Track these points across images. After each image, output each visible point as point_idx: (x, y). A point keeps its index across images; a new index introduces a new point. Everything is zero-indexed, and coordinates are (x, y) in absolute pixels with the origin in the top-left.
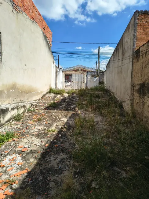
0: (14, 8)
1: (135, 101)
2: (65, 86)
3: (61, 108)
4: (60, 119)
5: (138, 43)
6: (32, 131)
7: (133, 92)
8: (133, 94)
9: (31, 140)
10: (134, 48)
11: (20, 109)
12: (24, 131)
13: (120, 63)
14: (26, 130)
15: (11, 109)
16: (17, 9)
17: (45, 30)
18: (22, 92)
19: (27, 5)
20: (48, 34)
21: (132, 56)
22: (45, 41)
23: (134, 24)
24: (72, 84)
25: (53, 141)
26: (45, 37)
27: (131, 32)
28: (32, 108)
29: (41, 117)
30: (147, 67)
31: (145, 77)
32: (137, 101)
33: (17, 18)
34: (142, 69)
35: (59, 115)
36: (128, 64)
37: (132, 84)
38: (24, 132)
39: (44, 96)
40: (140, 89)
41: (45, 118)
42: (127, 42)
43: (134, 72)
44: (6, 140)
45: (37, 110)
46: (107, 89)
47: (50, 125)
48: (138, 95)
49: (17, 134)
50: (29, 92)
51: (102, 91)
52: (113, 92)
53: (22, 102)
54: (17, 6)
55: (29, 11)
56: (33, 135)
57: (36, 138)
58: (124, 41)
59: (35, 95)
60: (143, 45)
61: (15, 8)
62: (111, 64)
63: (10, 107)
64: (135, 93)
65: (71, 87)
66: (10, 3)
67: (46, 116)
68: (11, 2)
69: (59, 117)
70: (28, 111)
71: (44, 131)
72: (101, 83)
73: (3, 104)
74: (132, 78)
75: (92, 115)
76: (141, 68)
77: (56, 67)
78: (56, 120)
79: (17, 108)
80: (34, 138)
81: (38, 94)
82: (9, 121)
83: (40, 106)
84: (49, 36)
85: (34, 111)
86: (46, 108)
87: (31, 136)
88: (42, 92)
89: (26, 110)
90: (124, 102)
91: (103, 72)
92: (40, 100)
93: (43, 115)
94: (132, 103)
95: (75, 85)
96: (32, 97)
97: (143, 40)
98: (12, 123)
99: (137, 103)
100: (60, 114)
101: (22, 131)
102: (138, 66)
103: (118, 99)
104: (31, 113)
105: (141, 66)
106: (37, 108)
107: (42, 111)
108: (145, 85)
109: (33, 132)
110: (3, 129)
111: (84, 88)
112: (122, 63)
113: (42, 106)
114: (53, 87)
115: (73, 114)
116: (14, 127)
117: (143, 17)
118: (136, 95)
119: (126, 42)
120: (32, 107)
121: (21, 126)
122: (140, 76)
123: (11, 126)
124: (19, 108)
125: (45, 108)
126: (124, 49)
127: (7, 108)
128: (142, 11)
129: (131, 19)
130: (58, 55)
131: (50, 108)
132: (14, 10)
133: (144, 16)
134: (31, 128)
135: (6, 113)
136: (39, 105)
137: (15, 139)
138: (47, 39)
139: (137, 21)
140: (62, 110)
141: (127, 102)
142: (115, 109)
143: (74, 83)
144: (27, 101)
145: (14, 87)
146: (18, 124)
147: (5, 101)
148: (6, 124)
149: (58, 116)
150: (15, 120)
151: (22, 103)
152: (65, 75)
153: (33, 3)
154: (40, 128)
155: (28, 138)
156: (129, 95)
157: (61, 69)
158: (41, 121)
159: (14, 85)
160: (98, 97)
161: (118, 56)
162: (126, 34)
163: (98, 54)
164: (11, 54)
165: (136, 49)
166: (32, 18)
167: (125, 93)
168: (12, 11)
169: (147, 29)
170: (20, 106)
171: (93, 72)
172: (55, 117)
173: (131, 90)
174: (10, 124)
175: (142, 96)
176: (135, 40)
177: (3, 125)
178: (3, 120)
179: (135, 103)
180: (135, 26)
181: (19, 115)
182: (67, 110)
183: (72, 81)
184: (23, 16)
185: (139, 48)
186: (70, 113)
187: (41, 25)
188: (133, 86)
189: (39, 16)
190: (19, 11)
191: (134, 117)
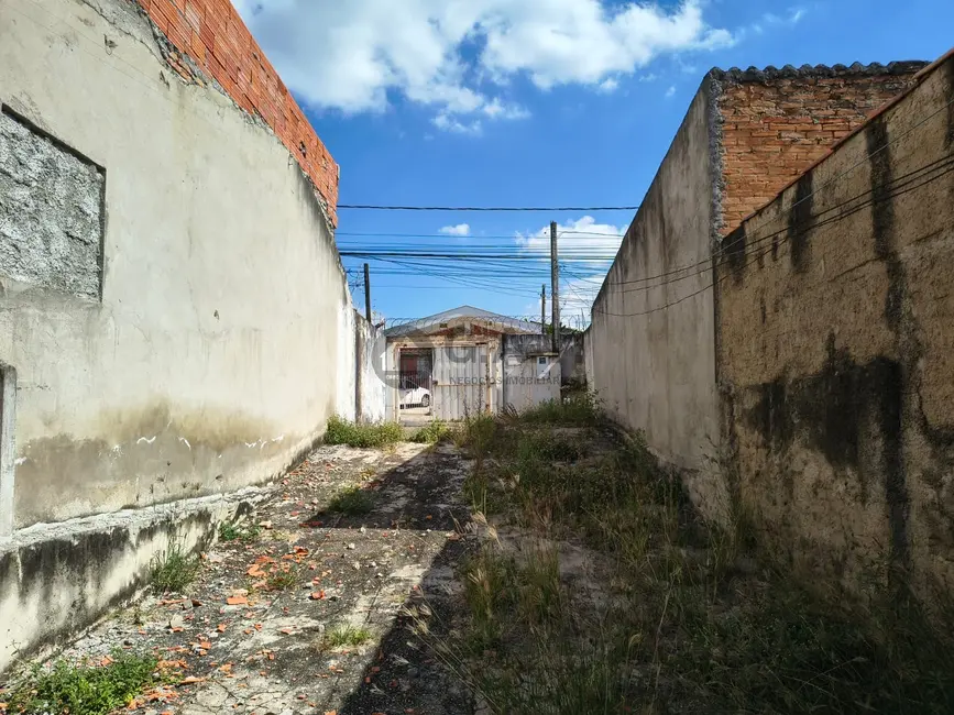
0: (167, 65)
1: (743, 468)
2: (402, 407)
3: (389, 514)
4: (386, 574)
5: (734, 205)
6: (247, 644)
7: (732, 425)
8: (733, 436)
9: (244, 692)
10: (716, 224)
11: (184, 529)
12: (204, 645)
13: (657, 295)
14: (216, 639)
15: (138, 531)
16: (180, 69)
17: (304, 155)
18: (195, 444)
19: (226, 50)
20: (318, 176)
21: (709, 265)
22: (305, 205)
23: (708, 124)
24: (437, 398)
25: (359, 690)
26: (309, 186)
27: (698, 159)
28: (242, 526)
29: (292, 569)
30: (784, 307)
31: (782, 353)
32: (754, 467)
33: (182, 106)
34: (764, 317)
35: (382, 553)
36: (693, 297)
37: (724, 388)
38: (203, 652)
39: (302, 457)
40: (763, 407)
41: (309, 574)
42: (679, 201)
43: (727, 332)
44: (110, 701)
45: (267, 533)
46: (604, 416)
47: (338, 608)
48: (757, 437)
49: (171, 663)
50: (230, 443)
51: (579, 426)
52: (635, 426)
53: (191, 497)
54: (184, 56)
55: (234, 77)
56: (253, 665)
57: (271, 678)
58: (665, 198)
59: (257, 455)
60: (759, 212)
61: (174, 64)
62: (614, 299)
63: (134, 522)
64: (739, 428)
65: (427, 410)
66: (151, 44)
67: (318, 560)
68: (156, 37)
69: (383, 561)
70: (222, 539)
71: (308, 639)
72: (572, 385)
73: (98, 509)
74: (718, 359)
75: (545, 545)
76: (759, 314)
77: (357, 317)
78: (369, 577)
79: (169, 527)
80: (259, 682)
81: (273, 448)
82: (125, 594)
83: (282, 511)
84: (325, 179)
85: (252, 539)
86: (314, 518)
87: (246, 673)
88: (290, 441)
89: (210, 535)
90: (694, 472)
91: (579, 337)
92: (279, 479)
93: (301, 557)
94: (732, 479)
95: (448, 400)
96: (243, 464)
97: (754, 191)
98: (145, 606)
99: (757, 474)
100: (386, 547)
101: (196, 646)
102: (742, 302)
103: (663, 460)
104: (237, 547)
105: (758, 305)
106: (269, 524)
107: (294, 538)
108: (787, 391)
109: (252, 651)
110: (95, 639)
111: (493, 410)
112: (666, 293)
113: (294, 507)
114: (346, 413)
115: (450, 544)
116: (151, 624)
117: (742, 94)
118: (748, 437)
119: (677, 202)
120: (242, 518)
121: (187, 620)
122: (757, 351)
123: (137, 623)
124: (180, 525)
125: (307, 517)
126: (671, 230)
127: (118, 529)
128: (735, 71)
129: (692, 106)
130: (366, 265)
131: (337, 517)
132: (167, 73)
133: (748, 92)
134: (240, 629)
135: (115, 552)
136: (278, 505)
137: (161, 692)
138: (316, 194)
139: (720, 111)
140: (394, 528)
141: (707, 475)
142: (652, 510)
143: (447, 389)
144: (218, 486)
145: (155, 421)
146: (173, 612)
147: (107, 493)
148: (112, 611)
149: (373, 557)
150: (158, 590)
151: (195, 500)
152: (398, 356)
153: (252, 44)
154: (287, 624)
155: (228, 682)
156: (716, 438)
157: (378, 326)
158: (290, 587)
159: (156, 412)
160: (564, 452)
161: (646, 264)
162: (675, 169)
163: (552, 257)
164: (149, 267)
165: (728, 230)
166: (250, 107)
167: (691, 433)
168: (159, 76)
169: (764, 143)
170: (183, 516)
171: (531, 336)
172: (363, 561)
173: (723, 415)
174: (132, 610)
175: (776, 442)
176: (717, 191)
177: (98, 616)
178: (97, 593)
179: (746, 479)
180: (712, 135)
181: (176, 561)
182: (420, 526)
183: (436, 383)
184: (209, 97)
185: (738, 225)
186: (436, 541)
187: (287, 133)
188: (727, 397)
189: (281, 98)
190: (192, 74)
191: (750, 543)
